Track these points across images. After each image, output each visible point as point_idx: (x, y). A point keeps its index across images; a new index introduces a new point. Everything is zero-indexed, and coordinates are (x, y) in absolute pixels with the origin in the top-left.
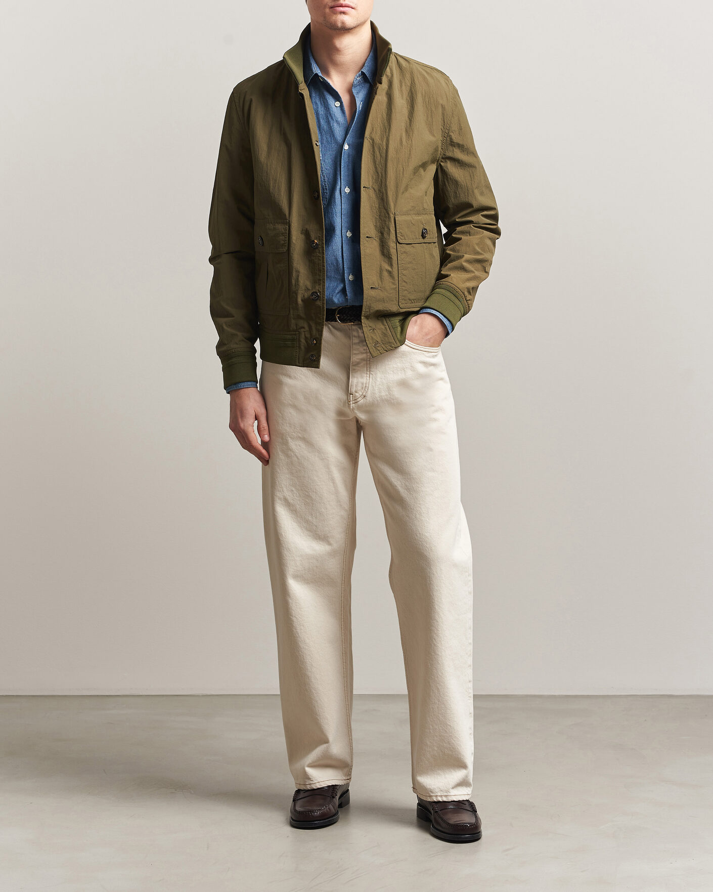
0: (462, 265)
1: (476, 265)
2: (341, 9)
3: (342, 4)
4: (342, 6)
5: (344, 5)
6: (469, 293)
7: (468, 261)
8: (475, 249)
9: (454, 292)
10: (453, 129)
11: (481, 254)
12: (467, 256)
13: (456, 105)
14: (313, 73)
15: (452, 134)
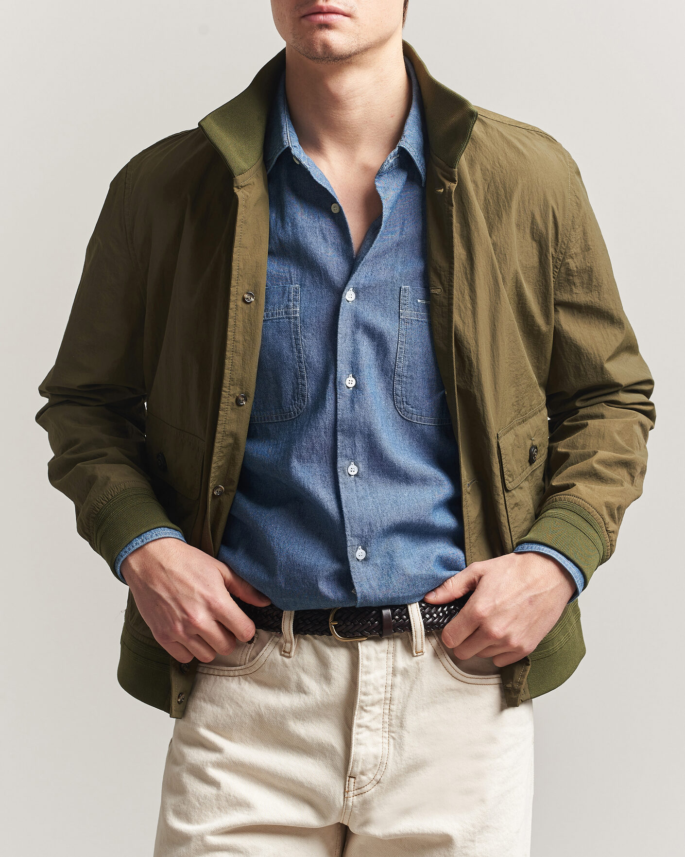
0: (593, 467)
1: (620, 470)
2: (321, 18)
3: (322, 8)
4: (321, 12)
5: (325, 10)
6: (612, 516)
7: (604, 462)
8: (615, 443)
9: (583, 514)
10: (573, 251)
11: (627, 451)
12: (602, 454)
13: (579, 205)
14: (283, 146)
15: (569, 261)
